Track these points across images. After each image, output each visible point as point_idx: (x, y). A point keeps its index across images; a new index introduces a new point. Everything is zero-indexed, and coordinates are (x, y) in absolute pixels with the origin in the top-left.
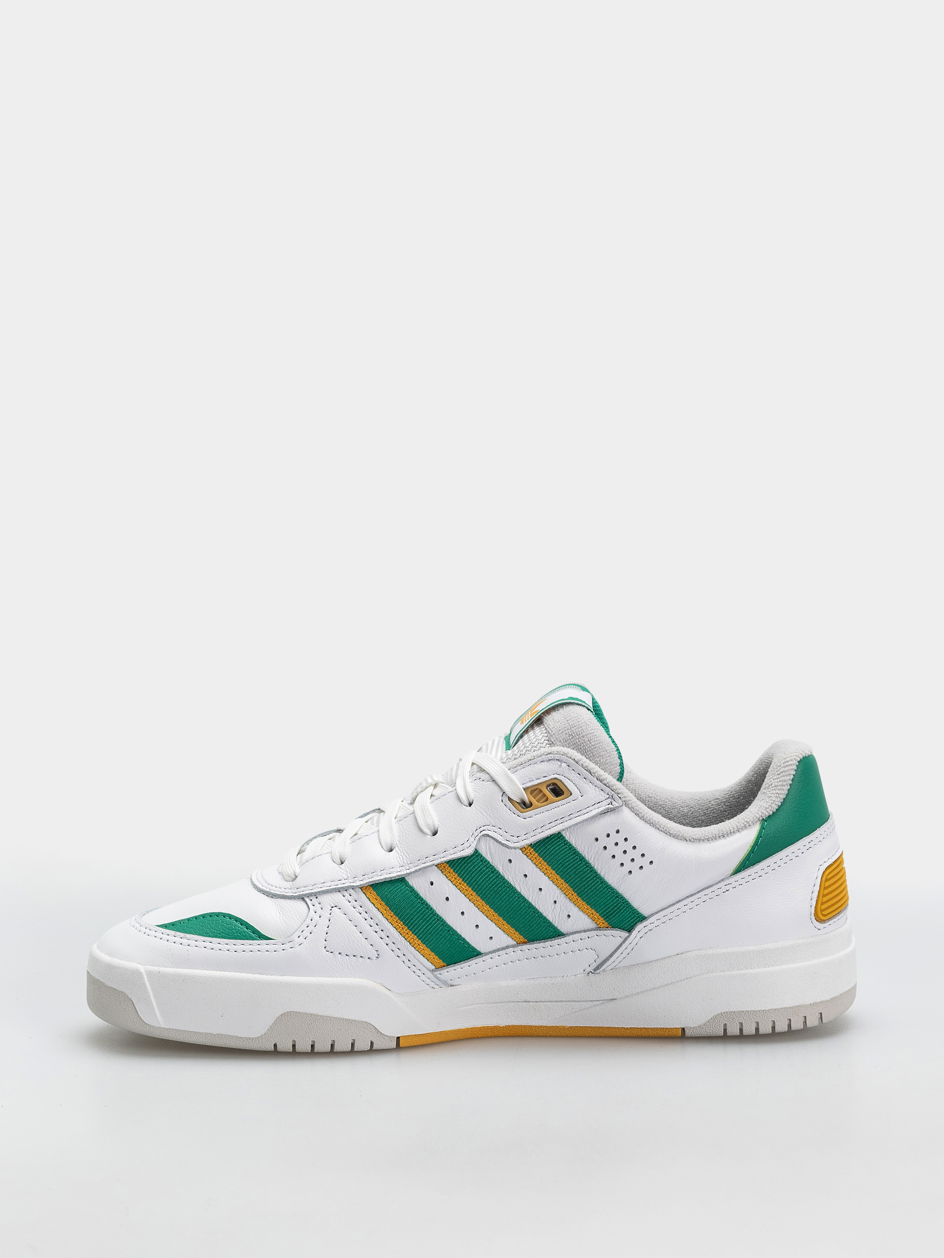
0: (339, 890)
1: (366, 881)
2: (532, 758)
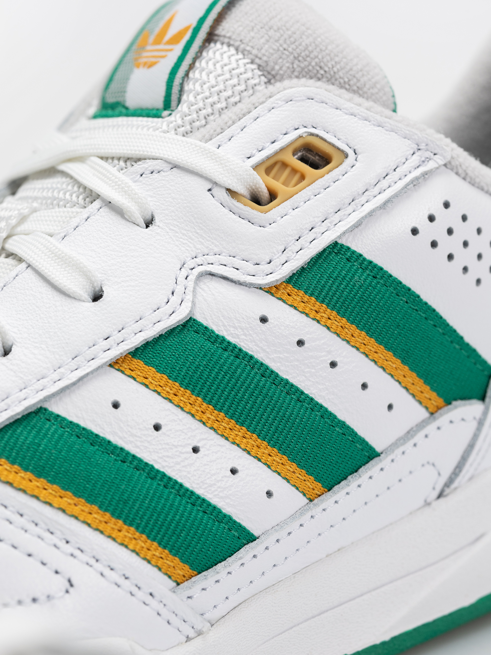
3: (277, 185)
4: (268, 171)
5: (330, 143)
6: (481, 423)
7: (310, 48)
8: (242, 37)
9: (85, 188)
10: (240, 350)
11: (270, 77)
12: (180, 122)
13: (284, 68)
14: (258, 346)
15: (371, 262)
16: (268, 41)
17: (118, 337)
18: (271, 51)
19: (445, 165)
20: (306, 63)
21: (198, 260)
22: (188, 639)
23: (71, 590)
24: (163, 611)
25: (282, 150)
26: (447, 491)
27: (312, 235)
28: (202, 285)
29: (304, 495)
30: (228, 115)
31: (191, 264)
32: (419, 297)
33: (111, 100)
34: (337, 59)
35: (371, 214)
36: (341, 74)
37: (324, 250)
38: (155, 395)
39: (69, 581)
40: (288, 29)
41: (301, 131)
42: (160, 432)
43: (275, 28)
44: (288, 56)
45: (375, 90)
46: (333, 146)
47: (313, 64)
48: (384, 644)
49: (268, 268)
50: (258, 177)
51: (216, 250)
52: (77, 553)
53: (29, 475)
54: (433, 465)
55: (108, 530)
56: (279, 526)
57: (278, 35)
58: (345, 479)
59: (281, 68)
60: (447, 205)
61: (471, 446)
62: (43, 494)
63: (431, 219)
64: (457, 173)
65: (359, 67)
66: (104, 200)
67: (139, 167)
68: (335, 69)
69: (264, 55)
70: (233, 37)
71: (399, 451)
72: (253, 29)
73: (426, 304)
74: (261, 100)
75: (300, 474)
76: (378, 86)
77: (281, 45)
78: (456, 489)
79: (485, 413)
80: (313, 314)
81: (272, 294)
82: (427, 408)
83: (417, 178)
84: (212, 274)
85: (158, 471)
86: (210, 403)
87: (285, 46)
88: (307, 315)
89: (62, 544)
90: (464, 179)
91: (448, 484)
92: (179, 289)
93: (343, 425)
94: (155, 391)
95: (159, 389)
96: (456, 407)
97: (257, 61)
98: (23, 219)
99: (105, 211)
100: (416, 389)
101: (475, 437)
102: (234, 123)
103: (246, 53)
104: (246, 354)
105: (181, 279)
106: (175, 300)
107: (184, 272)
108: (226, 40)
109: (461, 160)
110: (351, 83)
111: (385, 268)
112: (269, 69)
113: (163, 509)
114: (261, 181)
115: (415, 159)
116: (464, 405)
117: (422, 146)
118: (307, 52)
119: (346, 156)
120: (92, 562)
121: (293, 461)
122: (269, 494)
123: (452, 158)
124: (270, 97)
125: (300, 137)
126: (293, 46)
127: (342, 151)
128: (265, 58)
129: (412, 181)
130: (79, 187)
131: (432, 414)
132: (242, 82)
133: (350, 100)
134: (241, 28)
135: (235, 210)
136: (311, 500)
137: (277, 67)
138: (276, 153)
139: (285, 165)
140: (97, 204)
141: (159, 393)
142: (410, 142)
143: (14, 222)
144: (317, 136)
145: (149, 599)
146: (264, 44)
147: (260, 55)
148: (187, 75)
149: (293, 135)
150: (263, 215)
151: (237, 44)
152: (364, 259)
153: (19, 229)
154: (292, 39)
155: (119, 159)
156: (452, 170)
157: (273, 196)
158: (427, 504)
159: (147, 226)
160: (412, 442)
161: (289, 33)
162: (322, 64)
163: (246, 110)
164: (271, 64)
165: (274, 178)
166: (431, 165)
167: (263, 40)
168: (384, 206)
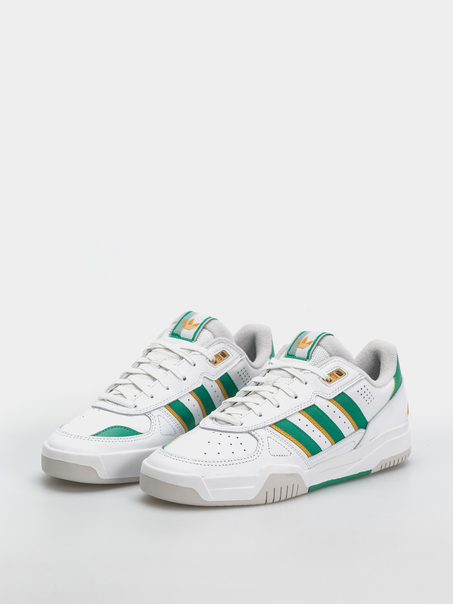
0: (157, 409)
1: (166, 403)
2: (213, 343)
3: (332, 379)
4: (330, 375)
5: (343, 371)
6: (364, 434)
7: (339, 350)
8: (325, 346)
9: (291, 374)
10: (323, 412)
11: (330, 355)
12: (312, 363)
13: (334, 354)
14: (326, 411)
15: (349, 397)
16: (331, 348)
17: (300, 406)
18: (331, 350)
19: (365, 378)
20: (338, 353)
21: (316, 392)
22: (309, 469)
23: (291, 455)
24: (306, 462)
25: (333, 371)
26: (356, 448)
27: (338, 390)
28: (316, 397)
29: (331, 443)
30: (322, 363)
31: (314, 393)
32: (357, 405)
33: (290, 353)
34: (345, 353)
35: (350, 387)
36: (345, 356)
37: (340, 394)
38: (307, 419)
39: (291, 453)
40: (335, 345)
41: (337, 368)
42: (307, 426)
43: (332, 345)
44: (335, 351)
45: (351, 360)
46: (344, 372)
47: (340, 353)
48: (340, 478)
49: (330, 396)
50: (329, 376)
51: (319, 391)
52: (292, 448)
53: (284, 432)
54: (354, 442)
55: (297, 444)
56: (326, 449)
57: (333, 346)
58: (339, 441)
59: (333, 354)
60: (365, 386)
61: (362, 439)
62: (286, 436)
63: (361, 389)
64: (367, 380)
65: (349, 355)
66: (297, 378)
67: (304, 371)
68: (344, 355)
69: (330, 350)
70: (323, 345)
71: (349, 438)
72: (328, 344)
73: (358, 407)
74: (329, 360)
75: (331, 439)
76: (352, 359)
77: (333, 349)
78: (357, 448)
79: (366, 432)
80: (337, 406)
81: (330, 401)
82: (355, 429)
83: (359, 380)
84: (318, 396)
85: (307, 434)
86: (317, 422)
87: (334, 349)
88: (336, 406)
89: (290, 446)
90: (368, 381)
91: (356, 446)
92: (312, 398)
93: (340, 430)
94: (307, 418)
95: (308, 418)
96: (360, 430)
97: (328, 351)
98: (277, 379)
99: (297, 380)
100: (354, 425)
101: (363, 437)
102: (324, 364)
103: (326, 349)
104: (324, 413)
105: (313, 396)
106: (312, 400)
107: (313, 394)
108: (321, 346)
109: (368, 377)
110: (347, 358)
111: (352, 398)
112: (330, 353)
113: (307, 442)
114: (329, 377)
115: (359, 376)
116: (362, 430)
117: (361, 374)
118: (339, 351)
119: (346, 374)
120: (295, 450)
121: (331, 436)
122: (326, 442)
123: (366, 377)
124: (331, 360)
125: (337, 369)
126: (336, 349)
127: (345, 373)
128: (330, 351)
129: (358, 381)
130: (289, 374)
131: (356, 430)
132: (325, 356)
133: (347, 362)
134: (325, 344)
135: (324, 383)
136: (332, 445)
137: (332, 353)
138: (332, 372)
139: (334, 374)
140: (295, 378)
141: (308, 419)
142: (358, 372)
143: (275, 380)
144: (340, 369)
145: (304, 459)
146: (330, 348)
147: (329, 350)
148: (313, 352)
149: (336, 369)
150: (329, 384)
151: (324, 347)
152: (348, 396)
153: (276, 381)
154: (336, 348)
155: (299, 369)
156: (366, 379)
157: (331, 381)
158: (351, 450)
159: (306, 384)
160: (351, 436)
161: (335, 346)
162: (341, 354)
163: (326, 362)
164: (331, 352)
165: (333, 378)
166: (362, 378)
167: (330, 347)
168: (353, 385)
